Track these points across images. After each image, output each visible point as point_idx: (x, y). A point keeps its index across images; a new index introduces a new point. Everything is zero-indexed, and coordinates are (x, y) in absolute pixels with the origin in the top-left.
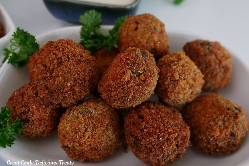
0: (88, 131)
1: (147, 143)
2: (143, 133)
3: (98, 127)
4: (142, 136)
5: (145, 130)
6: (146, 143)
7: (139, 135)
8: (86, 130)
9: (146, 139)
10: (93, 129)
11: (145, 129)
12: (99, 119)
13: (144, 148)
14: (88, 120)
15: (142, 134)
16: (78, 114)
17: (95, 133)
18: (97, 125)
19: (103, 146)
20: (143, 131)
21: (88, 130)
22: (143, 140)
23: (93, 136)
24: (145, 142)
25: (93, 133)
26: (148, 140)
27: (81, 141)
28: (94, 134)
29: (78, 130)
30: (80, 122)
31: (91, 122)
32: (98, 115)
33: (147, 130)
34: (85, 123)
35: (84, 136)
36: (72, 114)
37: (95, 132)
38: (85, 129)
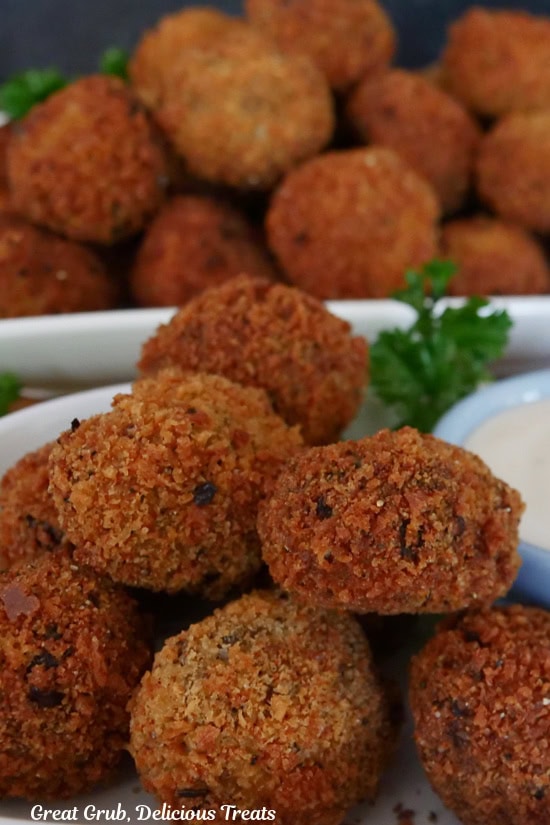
0: (278, 694)
1: (494, 718)
2: (481, 685)
3: (310, 673)
4: (477, 694)
5: (488, 672)
6: (491, 718)
7: (467, 693)
8: (270, 692)
9: (493, 704)
10: (296, 683)
11: (490, 669)
12: (307, 646)
13: (483, 742)
14: (269, 657)
15: (479, 689)
16: (219, 647)
17: (307, 698)
18: (305, 665)
19: (344, 745)
20: (482, 677)
21: (279, 688)
22: (482, 710)
23: (302, 707)
24: (488, 718)
25: (301, 696)
26: (498, 706)
27: (263, 736)
28: (302, 701)
29: (240, 695)
30: (237, 671)
31: (280, 660)
32: (299, 634)
33: (496, 672)
34: (259, 669)
35: (267, 714)
36: (197, 652)
37: (304, 690)
38: (265, 688)
